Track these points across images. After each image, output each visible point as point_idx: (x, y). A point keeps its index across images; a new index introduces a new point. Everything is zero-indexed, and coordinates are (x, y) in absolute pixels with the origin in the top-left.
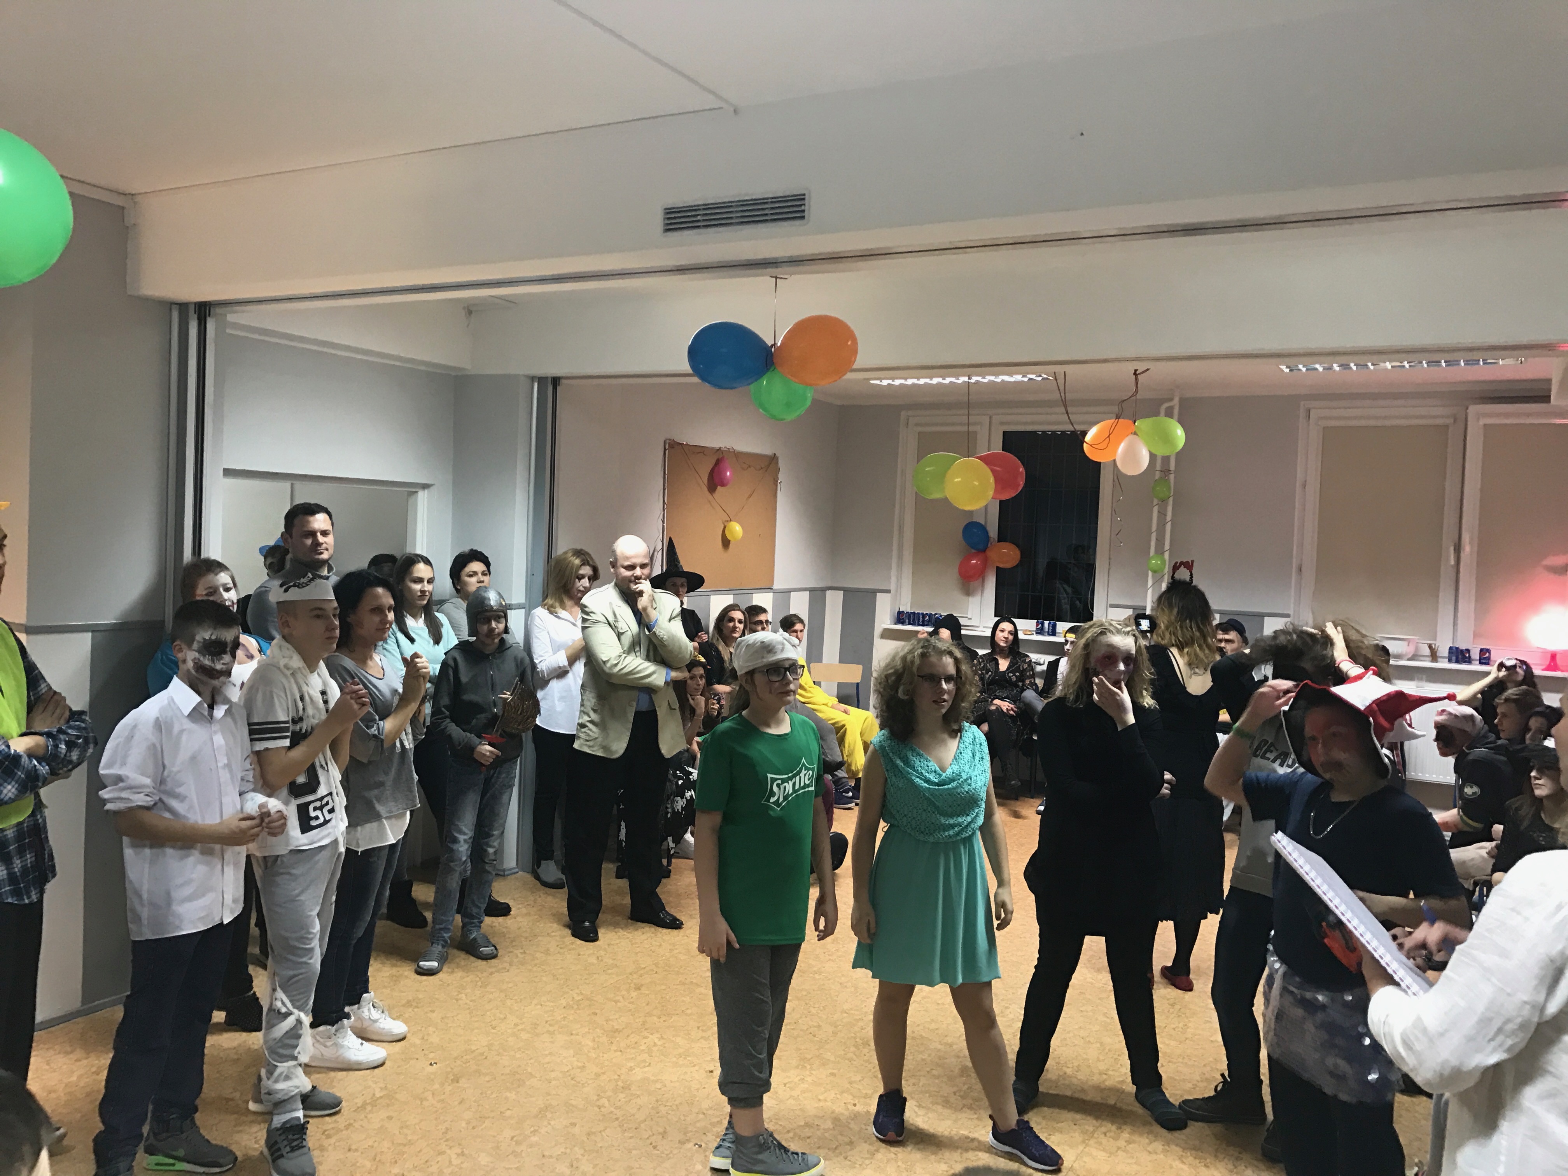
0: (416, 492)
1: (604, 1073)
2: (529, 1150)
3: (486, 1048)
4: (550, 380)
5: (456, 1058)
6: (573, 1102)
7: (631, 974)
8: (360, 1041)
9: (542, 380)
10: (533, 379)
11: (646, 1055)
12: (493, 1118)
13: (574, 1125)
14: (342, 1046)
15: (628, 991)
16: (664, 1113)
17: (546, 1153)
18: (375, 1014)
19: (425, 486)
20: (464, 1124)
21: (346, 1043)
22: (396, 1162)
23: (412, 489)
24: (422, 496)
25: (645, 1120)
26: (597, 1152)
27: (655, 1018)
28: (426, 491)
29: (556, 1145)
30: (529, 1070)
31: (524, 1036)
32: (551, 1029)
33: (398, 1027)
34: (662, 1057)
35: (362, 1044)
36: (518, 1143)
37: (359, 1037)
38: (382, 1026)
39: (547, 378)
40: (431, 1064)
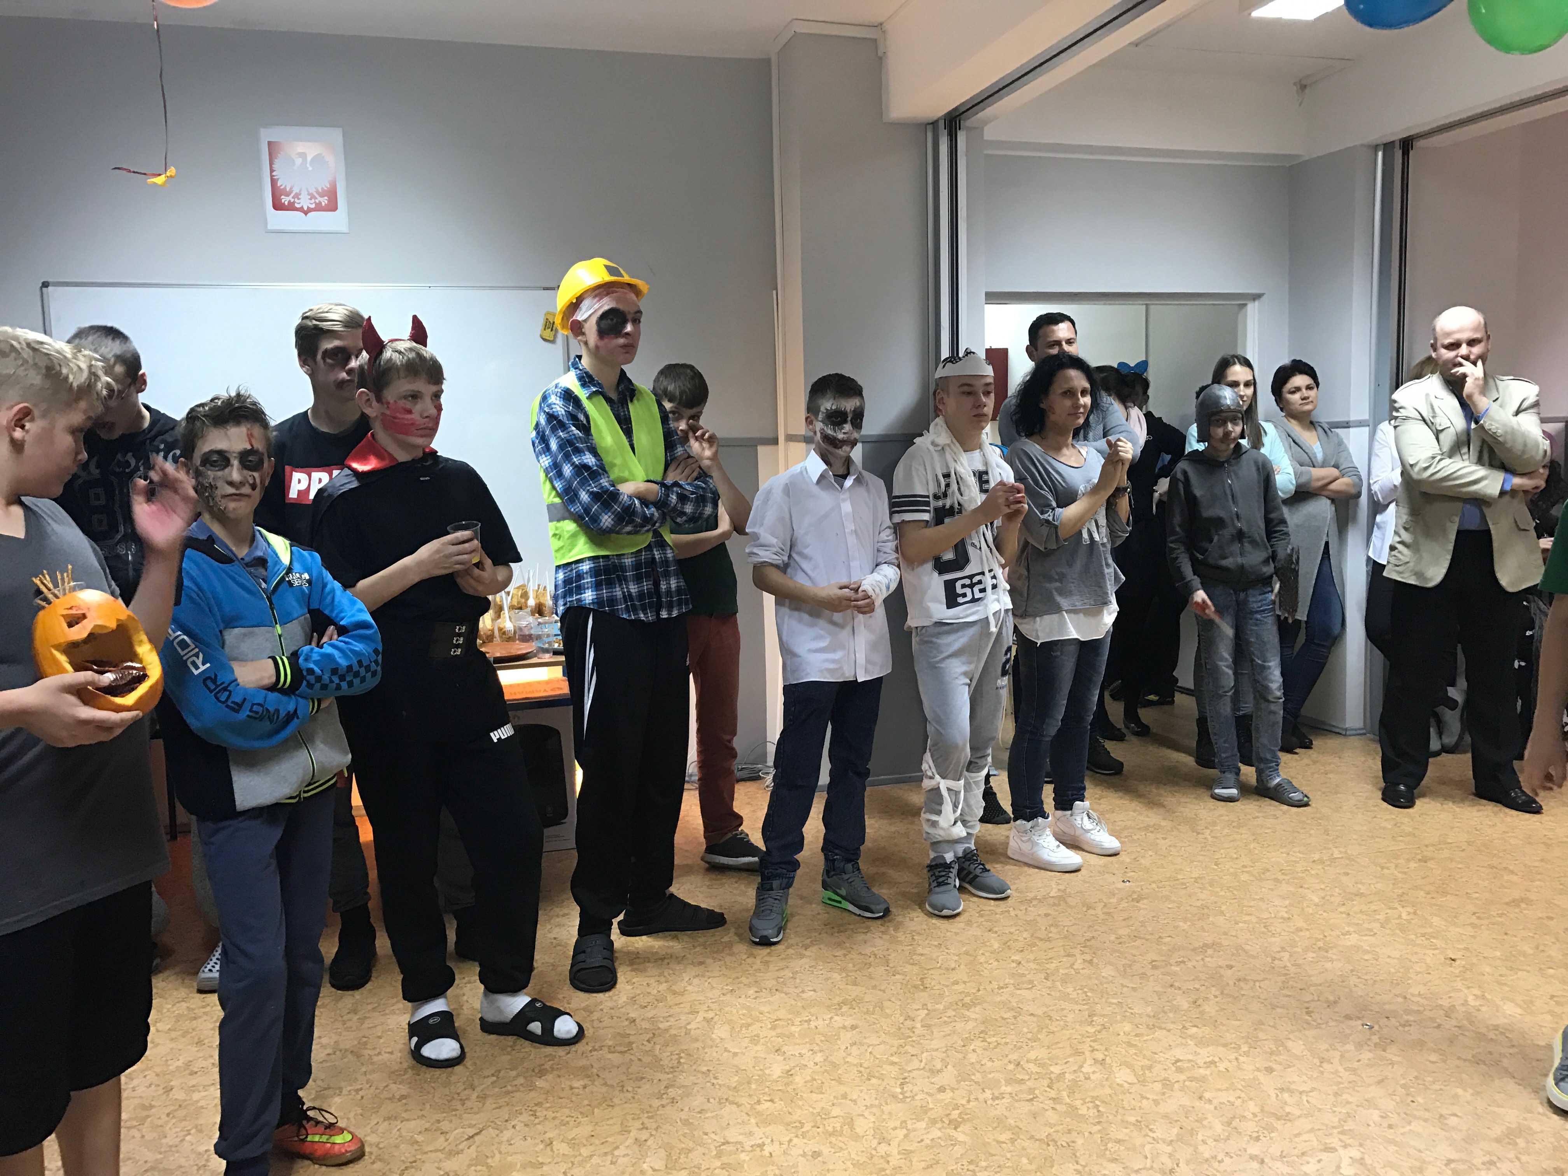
0: (1245, 305)
1: (1308, 930)
2: (1160, 976)
3: (1193, 880)
4: (1397, 145)
5: (1154, 882)
6: (1248, 947)
7: (1427, 846)
8: (1058, 843)
9: (1388, 147)
10: (1376, 148)
11: (1378, 925)
12: (1147, 940)
13: (1230, 967)
14: (1037, 844)
15: (1408, 860)
16: (1352, 983)
17: (1176, 984)
18: (1087, 824)
19: (1256, 297)
20: (1113, 938)
21: (1041, 841)
22: (1022, 951)
23: (1241, 300)
24: (1252, 309)
25: (1320, 985)
26: (1235, 998)
27: (1422, 893)
28: (1257, 303)
29: (1194, 980)
30: (1224, 908)
31: (1244, 877)
32: (1281, 877)
33: (1111, 843)
34: (1398, 931)
35: (1058, 846)
36: (1155, 968)
37: (1057, 839)
38: (1092, 837)
39: (1393, 142)
40: (1123, 881)
